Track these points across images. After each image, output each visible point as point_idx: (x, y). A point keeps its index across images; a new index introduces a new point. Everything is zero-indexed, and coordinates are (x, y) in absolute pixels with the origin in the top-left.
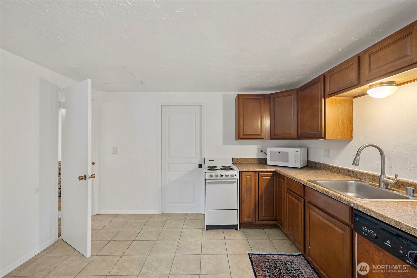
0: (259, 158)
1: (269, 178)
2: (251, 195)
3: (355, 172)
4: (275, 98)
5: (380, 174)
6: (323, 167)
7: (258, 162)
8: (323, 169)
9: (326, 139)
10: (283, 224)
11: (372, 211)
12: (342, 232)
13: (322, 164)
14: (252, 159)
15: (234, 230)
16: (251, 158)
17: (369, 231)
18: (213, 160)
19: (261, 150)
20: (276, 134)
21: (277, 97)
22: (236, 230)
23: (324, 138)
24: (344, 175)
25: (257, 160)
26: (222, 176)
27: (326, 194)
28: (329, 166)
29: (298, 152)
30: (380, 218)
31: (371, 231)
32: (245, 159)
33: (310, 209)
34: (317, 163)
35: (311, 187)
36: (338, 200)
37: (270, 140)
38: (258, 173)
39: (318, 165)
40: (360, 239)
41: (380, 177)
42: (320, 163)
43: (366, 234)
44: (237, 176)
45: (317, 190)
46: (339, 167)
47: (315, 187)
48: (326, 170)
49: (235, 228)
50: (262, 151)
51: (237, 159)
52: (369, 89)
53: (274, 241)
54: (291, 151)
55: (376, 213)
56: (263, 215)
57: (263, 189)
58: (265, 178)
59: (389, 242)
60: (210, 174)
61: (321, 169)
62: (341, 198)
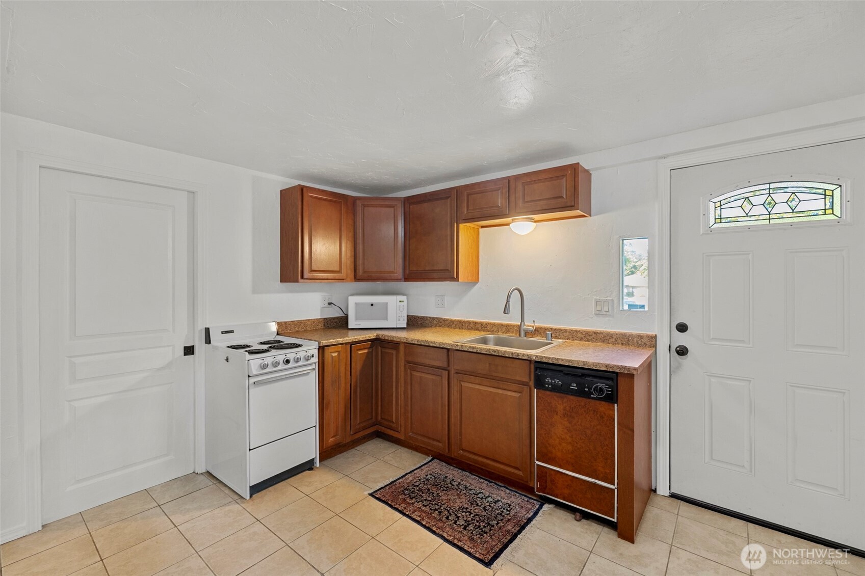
0: (326, 318)
1: (366, 351)
2: (339, 389)
3: (485, 323)
4: (364, 207)
5: (520, 324)
6: (435, 322)
7: (324, 326)
8: (436, 326)
9: (460, 281)
10: (394, 425)
11: (557, 359)
12: (517, 395)
13: (433, 318)
14: (313, 321)
15: (307, 472)
16: (311, 320)
17: (553, 381)
18: (232, 332)
19: (329, 302)
20: (366, 272)
21: (368, 206)
22: (311, 471)
23: (457, 279)
24: (469, 329)
25: (323, 322)
26: (288, 362)
27: (494, 353)
28: (444, 320)
29: (403, 301)
30: (567, 364)
31: (555, 381)
32: (300, 322)
33: (461, 382)
34: (423, 318)
35: (466, 350)
36: (514, 357)
37: (355, 281)
38: (349, 345)
39: (427, 320)
40: (540, 395)
41: (520, 327)
42: (430, 317)
43: (550, 386)
44: (316, 357)
45: (479, 351)
46: (461, 320)
47: (474, 348)
48: (440, 326)
49: (308, 467)
50: (330, 304)
51: (286, 323)
52: (513, 222)
53: (386, 458)
54: (391, 300)
55: (563, 360)
56: (358, 422)
57: (358, 373)
58: (360, 352)
59: (575, 385)
60: (260, 361)
61: (431, 327)
62: (518, 354)
